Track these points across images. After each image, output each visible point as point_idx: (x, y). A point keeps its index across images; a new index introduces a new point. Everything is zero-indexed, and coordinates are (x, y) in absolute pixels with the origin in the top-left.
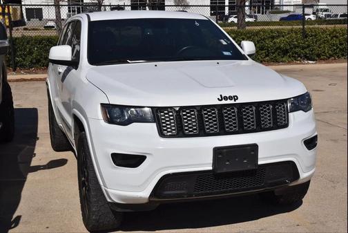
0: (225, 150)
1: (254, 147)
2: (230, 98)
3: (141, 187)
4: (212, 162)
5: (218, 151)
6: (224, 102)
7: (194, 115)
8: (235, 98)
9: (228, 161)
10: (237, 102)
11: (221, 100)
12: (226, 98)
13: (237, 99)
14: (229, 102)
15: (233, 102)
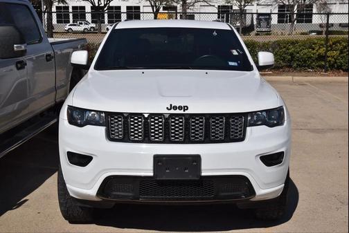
0: (164, 158)
1: (197, 159)
2: (180, 108)
3: (88, 185)
4: (152, 168)
5: (157, 159)
6: (172, 111)
7: (141, 122)
8: (186, 108)
9: (169, 169)
10: (186, 112)
11: (171, 109)
12: (175, 108)
13: (187, 109)
14: (178, 111)
15: (182, 112)
